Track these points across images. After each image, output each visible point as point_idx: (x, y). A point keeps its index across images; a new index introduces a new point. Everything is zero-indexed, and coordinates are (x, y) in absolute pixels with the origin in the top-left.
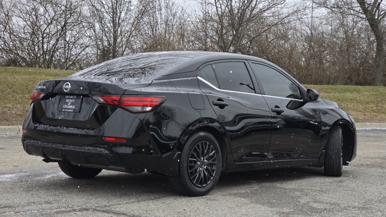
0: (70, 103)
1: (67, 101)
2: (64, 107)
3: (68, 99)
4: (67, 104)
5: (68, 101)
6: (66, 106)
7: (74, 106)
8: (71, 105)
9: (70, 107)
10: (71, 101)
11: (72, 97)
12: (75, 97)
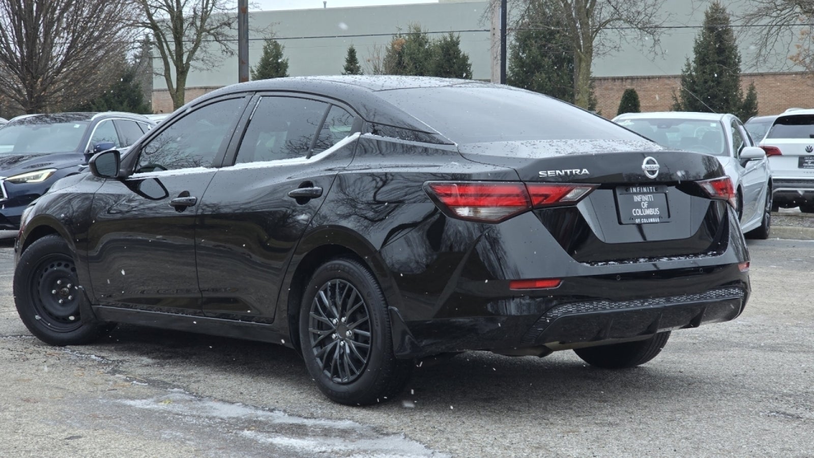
0: (646, 205)
1: (637, 198)
2: (635, 213)
3: (636, 194)
4: (638, 205)
5: (639, 200)
6: (640, 211)
7: (657, 209)
8: (649, 207)
9: (649, 212)
10: (646, 198)
11: (645, 190)
12: (653, 189)
